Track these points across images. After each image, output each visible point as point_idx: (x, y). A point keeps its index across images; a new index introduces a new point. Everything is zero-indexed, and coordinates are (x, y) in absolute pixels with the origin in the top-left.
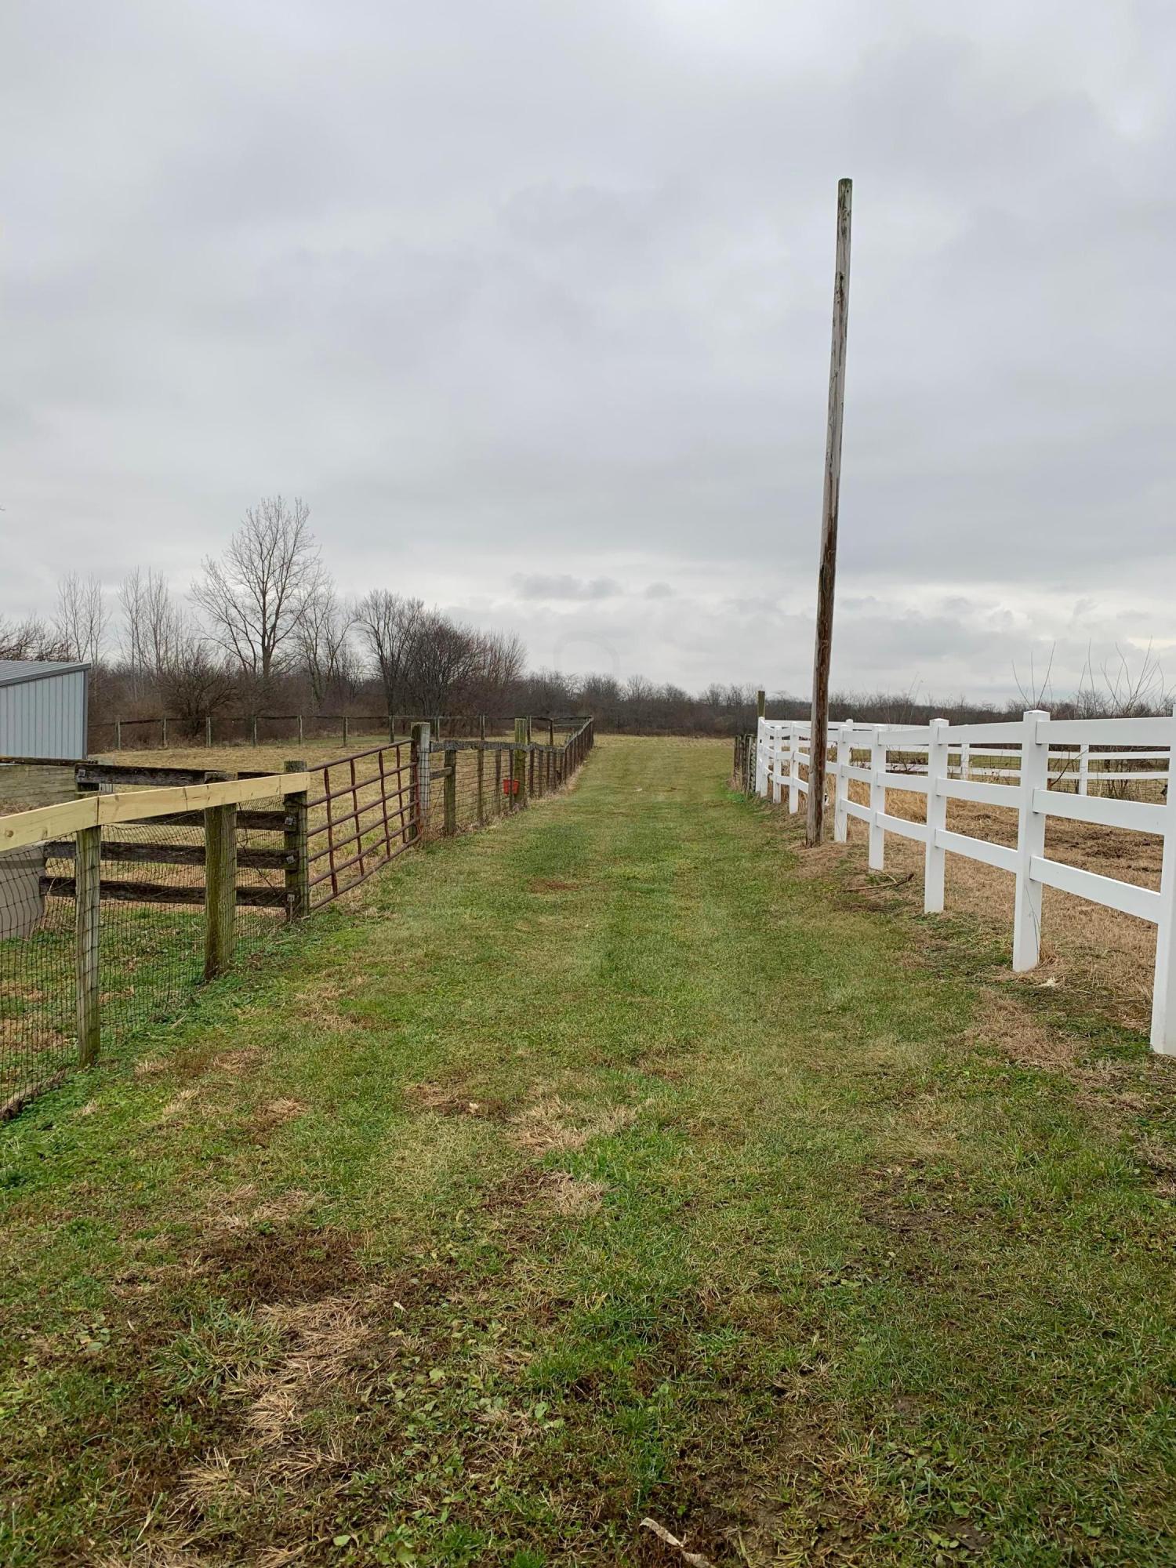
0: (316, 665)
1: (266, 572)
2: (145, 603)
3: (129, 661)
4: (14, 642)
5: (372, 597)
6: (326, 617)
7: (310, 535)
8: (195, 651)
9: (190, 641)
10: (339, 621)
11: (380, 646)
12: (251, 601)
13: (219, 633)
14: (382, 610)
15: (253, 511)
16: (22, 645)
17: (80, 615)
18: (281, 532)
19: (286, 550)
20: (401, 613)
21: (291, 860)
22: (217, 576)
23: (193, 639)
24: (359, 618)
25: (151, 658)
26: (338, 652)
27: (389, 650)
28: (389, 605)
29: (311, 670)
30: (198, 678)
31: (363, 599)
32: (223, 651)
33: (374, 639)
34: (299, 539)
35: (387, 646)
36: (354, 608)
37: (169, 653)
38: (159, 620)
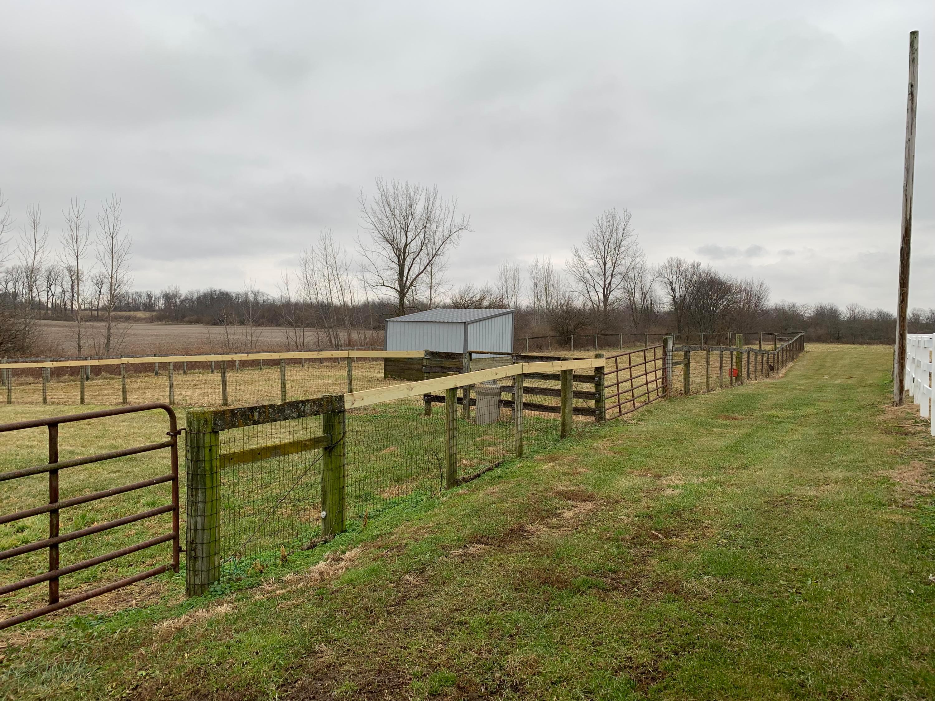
0: (634, 303)
1: (606, 253)
2: (541, 273)
3: (533, 306)
4: (478, 298)
5: (668, 262)
6: (641, 275)
7: (632, 229)
8: (566, 299)
9: (564, 293)
10: (649, 277)
11: (673, 291)
12: (597, 270)
13: (579, 288)
14: (675, 269)
15: (600, 219)
16: (481, 300)
17: (509, 282)
18: (615, 229)
19: (617, 238)
20: (686, 271)
21: (598, 397)
22: (579, 257)
23: (566, 292)
24: (660, 274)
25: (544, 304)
26: (648, 295)
27: (678, 293)
28: (679, 265)
29: (632, 307)
30: (568, 313)
31: (663, 264)
32: (582, 298)
33: (669, 288)
34: (625, 232)
35: (677, 290)
36: (657, 270)
37: (553, 300)
38: (548, 282)
